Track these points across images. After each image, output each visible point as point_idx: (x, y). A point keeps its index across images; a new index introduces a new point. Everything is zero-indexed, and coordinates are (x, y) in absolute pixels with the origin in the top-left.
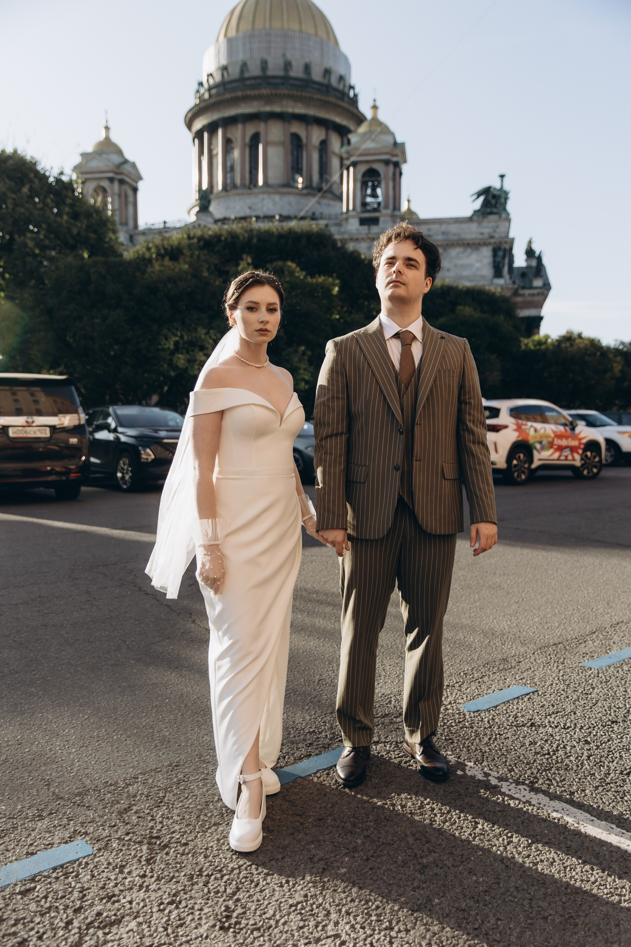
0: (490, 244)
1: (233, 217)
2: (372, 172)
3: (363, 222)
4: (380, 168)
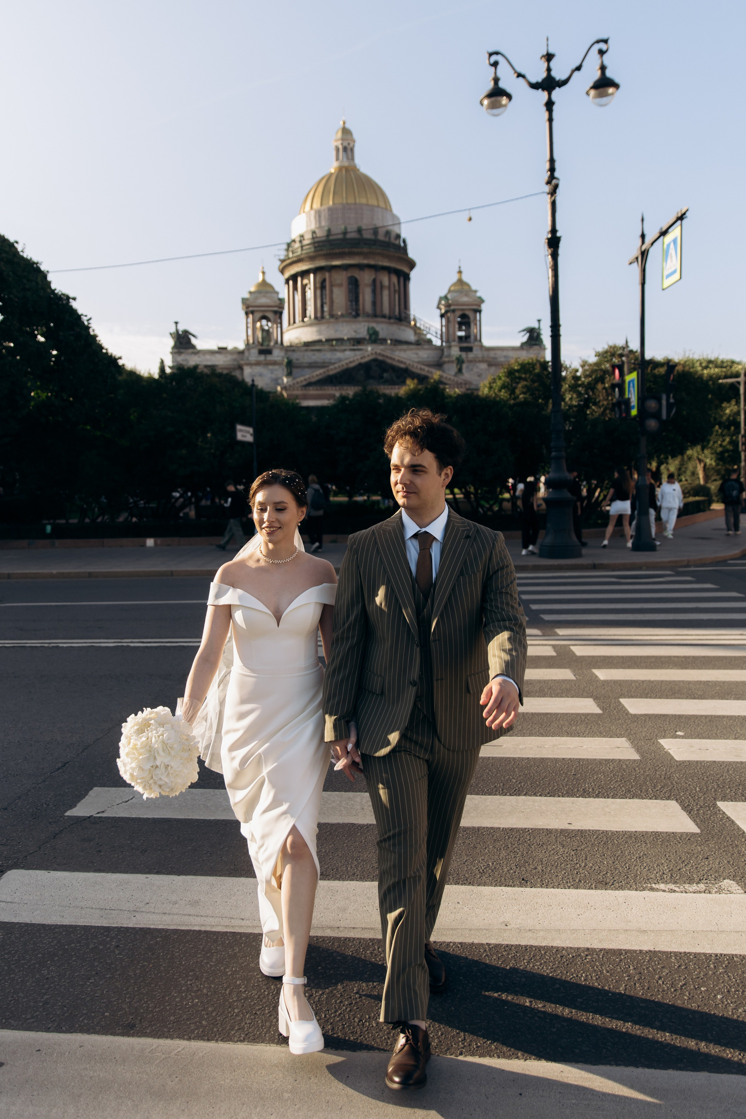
1: (346, 338)
2: (464, 316)
3: (462, 349)
4: (471, 314)
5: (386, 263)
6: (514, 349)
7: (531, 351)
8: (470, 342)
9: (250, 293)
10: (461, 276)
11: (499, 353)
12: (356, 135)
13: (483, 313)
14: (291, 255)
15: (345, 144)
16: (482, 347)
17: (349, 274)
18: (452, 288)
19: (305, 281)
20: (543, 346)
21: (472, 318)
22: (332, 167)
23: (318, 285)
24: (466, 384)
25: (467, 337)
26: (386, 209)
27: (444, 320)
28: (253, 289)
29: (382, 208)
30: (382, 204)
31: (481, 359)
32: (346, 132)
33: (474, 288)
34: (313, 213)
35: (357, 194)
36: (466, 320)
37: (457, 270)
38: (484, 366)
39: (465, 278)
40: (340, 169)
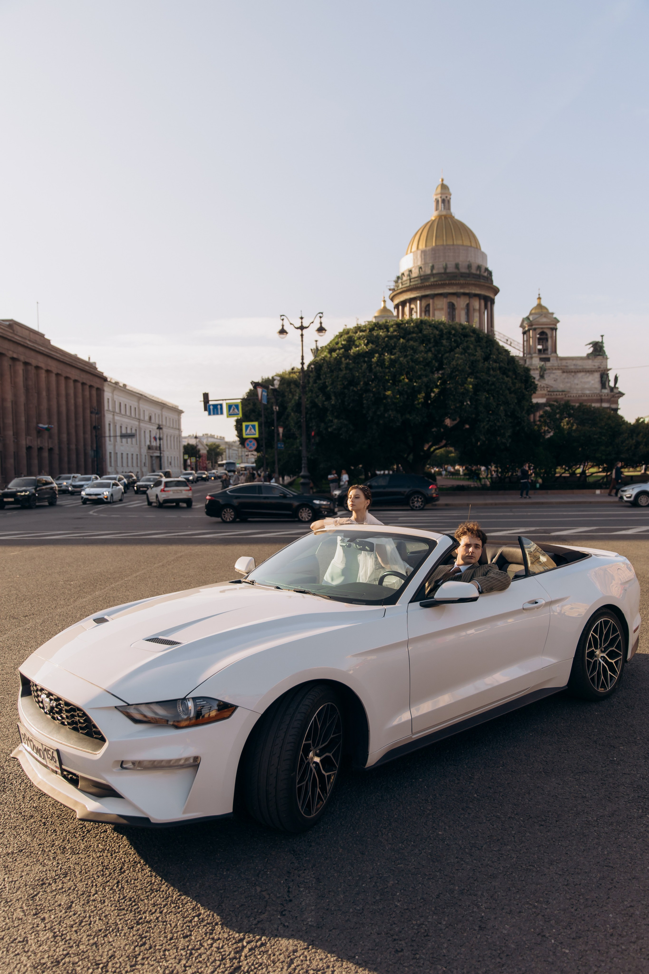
0: (599, 371)
2: (542, 333)
3: (542, 359)
4: (548, 332)
5: (478, 292)
6: (581, 358)
7: (596, 361)
8: (547, 354)
9: (375, 317)
10: (540, 302)
11: (569, 362)
12: (451, 190)
13: (558, 331)
14: (400, 286)
15: (444, 197)
16: (557, 357)
17: (448, 301)
18: (533, 312)
19: (413, 306)
20: (605, 357)
21: (549, 335)
22: (432, 214)
23: (423, 309)
24: (547, 387)
25: (545, 350)
26: (477, 248)
27: (525, 336)
28: (376, 314)
29: (474, 248)
30: (474, 245)
31: (557, 367)
32: (444, 187)
33: (551, 311)
34: (419, 252)
35: (454, 237)
36: (544, 336)
37: (537, 296)
38: (559, 372)
39: (543, 303)
40: (440, 217)
